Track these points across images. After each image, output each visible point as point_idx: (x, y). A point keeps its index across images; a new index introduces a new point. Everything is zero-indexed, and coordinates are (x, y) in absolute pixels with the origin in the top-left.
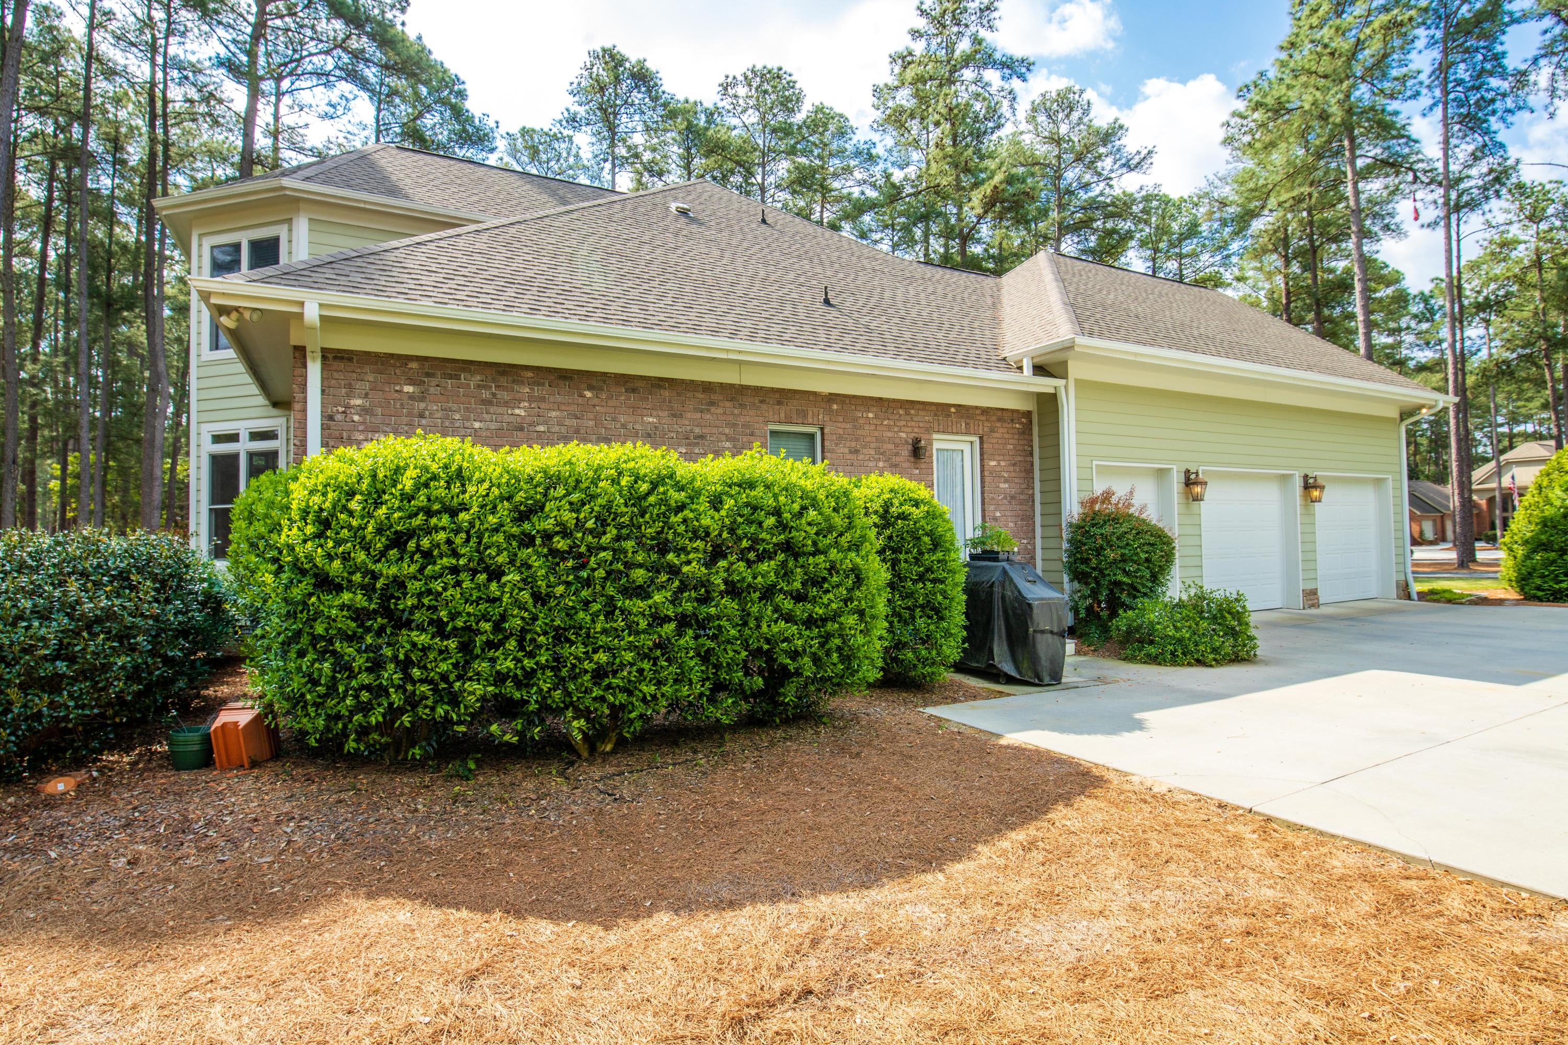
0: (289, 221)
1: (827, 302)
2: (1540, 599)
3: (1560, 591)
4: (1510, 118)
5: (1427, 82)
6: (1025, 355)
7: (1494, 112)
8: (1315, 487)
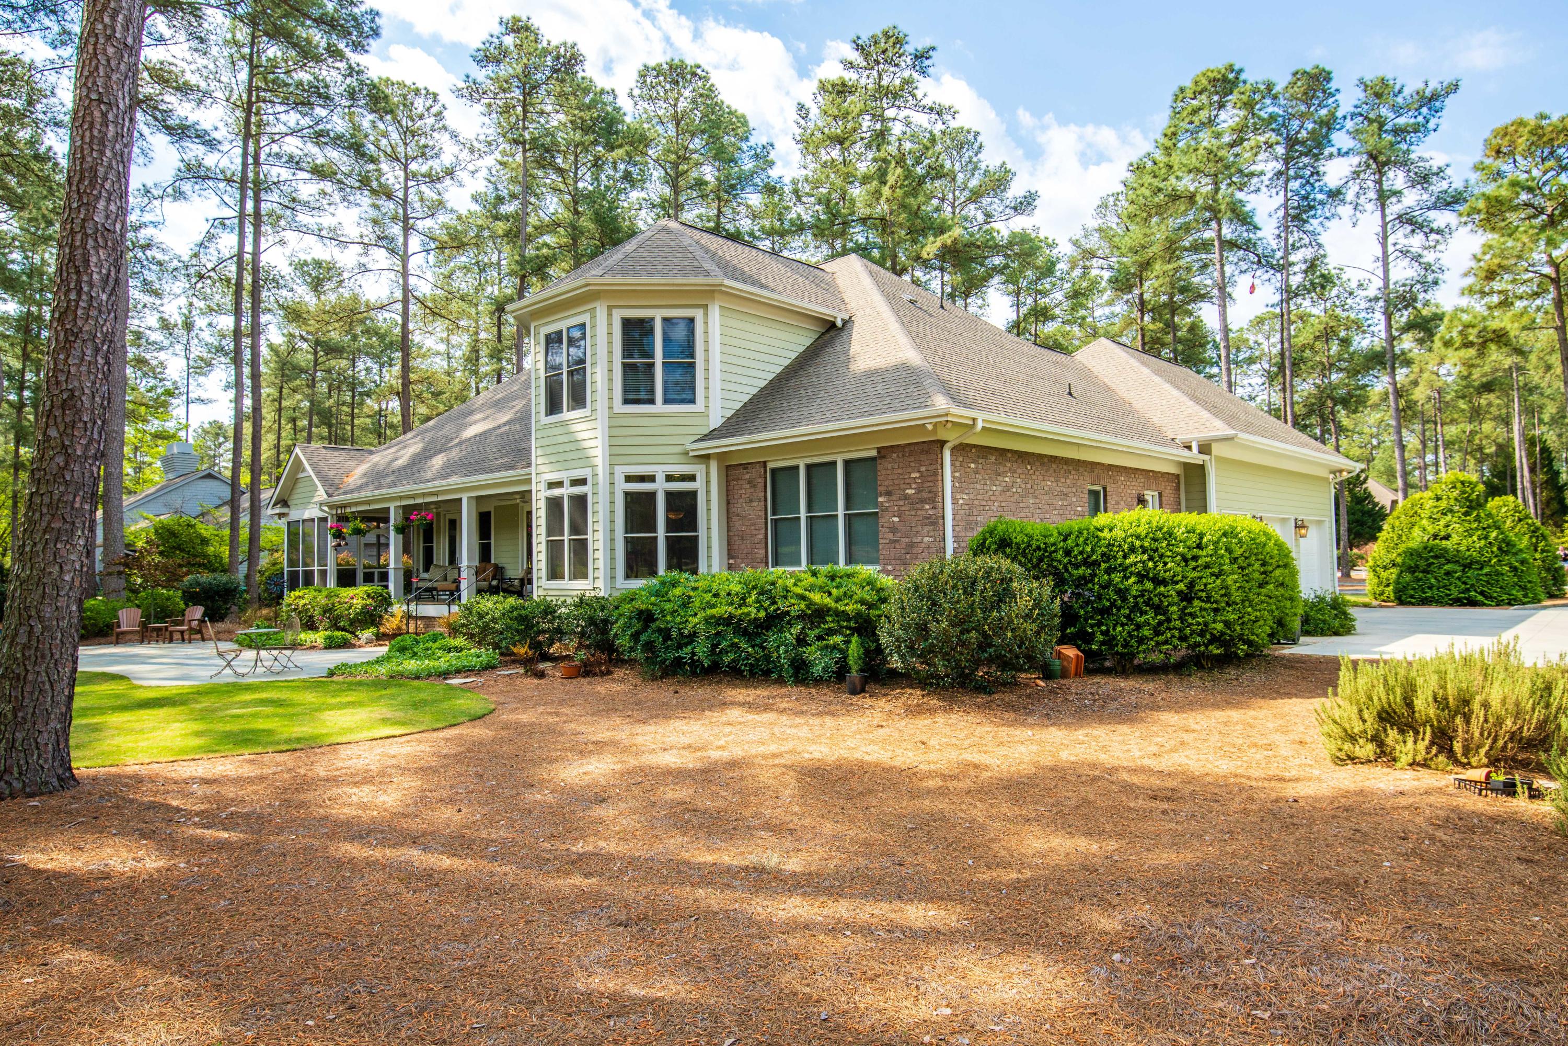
0: (705, 307)
1: (1070, 394)
2: (1413, 604)
3: (1426, 598)
4: (1327, 223)
5: (1267, 183)
6: (1194, 439)
7: (1314, 216)
8: (1303, 527)
